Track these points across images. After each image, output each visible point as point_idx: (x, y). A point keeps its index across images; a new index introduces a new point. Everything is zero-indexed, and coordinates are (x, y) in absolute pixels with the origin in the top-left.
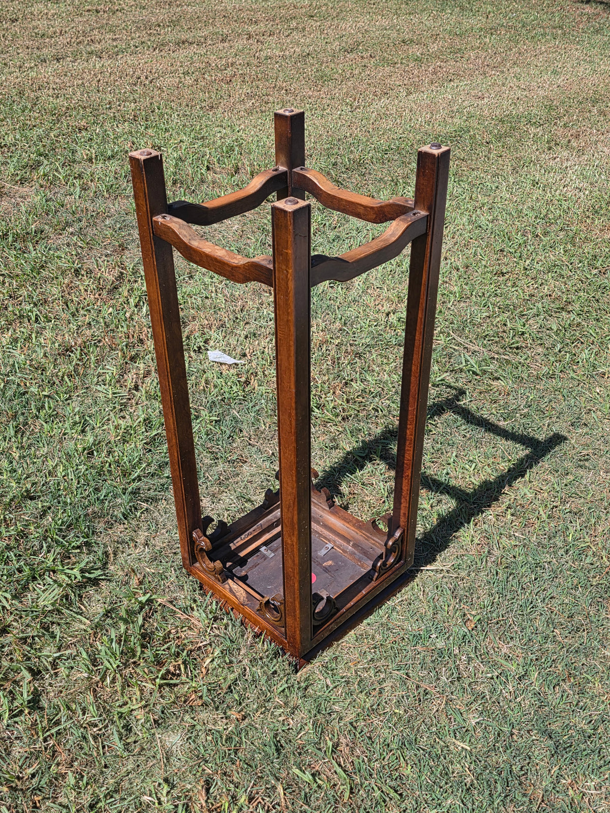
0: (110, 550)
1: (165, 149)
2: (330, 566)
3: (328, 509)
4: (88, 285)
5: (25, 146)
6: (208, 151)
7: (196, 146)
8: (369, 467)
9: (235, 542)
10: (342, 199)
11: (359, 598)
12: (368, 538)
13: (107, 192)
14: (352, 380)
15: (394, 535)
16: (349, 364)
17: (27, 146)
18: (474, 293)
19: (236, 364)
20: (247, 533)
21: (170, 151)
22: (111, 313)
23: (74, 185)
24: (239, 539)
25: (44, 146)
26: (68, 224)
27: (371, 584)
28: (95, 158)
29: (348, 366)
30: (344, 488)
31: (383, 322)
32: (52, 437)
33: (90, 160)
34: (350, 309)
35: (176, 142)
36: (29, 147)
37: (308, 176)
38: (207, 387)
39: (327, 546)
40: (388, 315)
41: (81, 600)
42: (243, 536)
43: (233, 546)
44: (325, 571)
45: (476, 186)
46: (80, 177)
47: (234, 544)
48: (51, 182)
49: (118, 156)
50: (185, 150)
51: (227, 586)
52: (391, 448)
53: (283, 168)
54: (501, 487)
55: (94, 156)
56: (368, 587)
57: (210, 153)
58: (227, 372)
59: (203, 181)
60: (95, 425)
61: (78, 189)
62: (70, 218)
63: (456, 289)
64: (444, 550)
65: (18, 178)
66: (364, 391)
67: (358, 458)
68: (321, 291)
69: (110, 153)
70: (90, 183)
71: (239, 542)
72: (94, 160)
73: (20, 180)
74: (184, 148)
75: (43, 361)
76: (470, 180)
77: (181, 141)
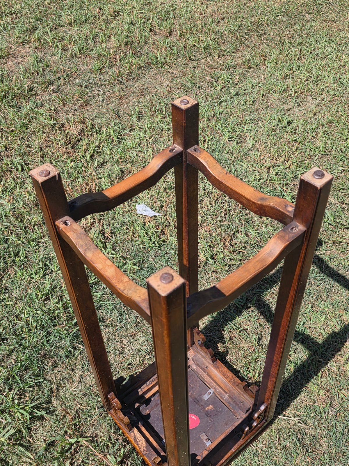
0: (54, 387)
1: (122, 14)
2: (211, 410)
3: (211, 363)
4: (59, 140)
5: (27, 13)
6: (151, 16)
7: (143, 11)
8: (245, 314)
9: (142, 388)
10: (228, 186)
11: (229, 456)
12: (240, 394)
13: (79, 52)
14: (238, 232)
15: (259, 409)
16: (237, 216)
17: (29, 12)
18: (334, 148)
19: (155, 216)
20: (151, 380)
21: (125, 15)
22: (73, 166)
23: (57, 46)
24: (145, 385)
25: (40, 12)
26: (51, 84)
27: (239, 442)
28: (74, 22)
29: (236, 218)
30: (226, 334)
31: (265, 176)
32: (22, 280)
33: (70, 24)
34: (241, 163)
35: (130, 8)
36: (30, 14)
37: (200, 159)
38: (134, 236)
39: (210, 391)
40: (269, 168)
41: (30, 433)
42: (148, 383)
43: (140, 392)
44: (207, 415)
45: (342, 45)
46: (63, 39)
47: (142, 390)
48: (42, 44)
49: (90, 21)
50: (135, 15)
51: (132, 434)
52: (263, 297)
53: (178, 148)
54: (344, 341)
55: (73, 21)
56: (236, 445)
57: (153, 18)
58: (149, 223)
59: (146, 43)
60: (53, 269)
61: (60, 51)
62: (52, 78)
63: (321, 144)
64: (296, 397)
65: (21, 41)
66: (247, 242)
67: (238, 306)
68: (222, 145)
69: (84, 19)
70: (68, 45)
71: (145, 388)
72: (73, 24)
73: (23, 42)
74: (135, 13)
75: (22, 210)
76: (338, 40)
77: (133, 7)
